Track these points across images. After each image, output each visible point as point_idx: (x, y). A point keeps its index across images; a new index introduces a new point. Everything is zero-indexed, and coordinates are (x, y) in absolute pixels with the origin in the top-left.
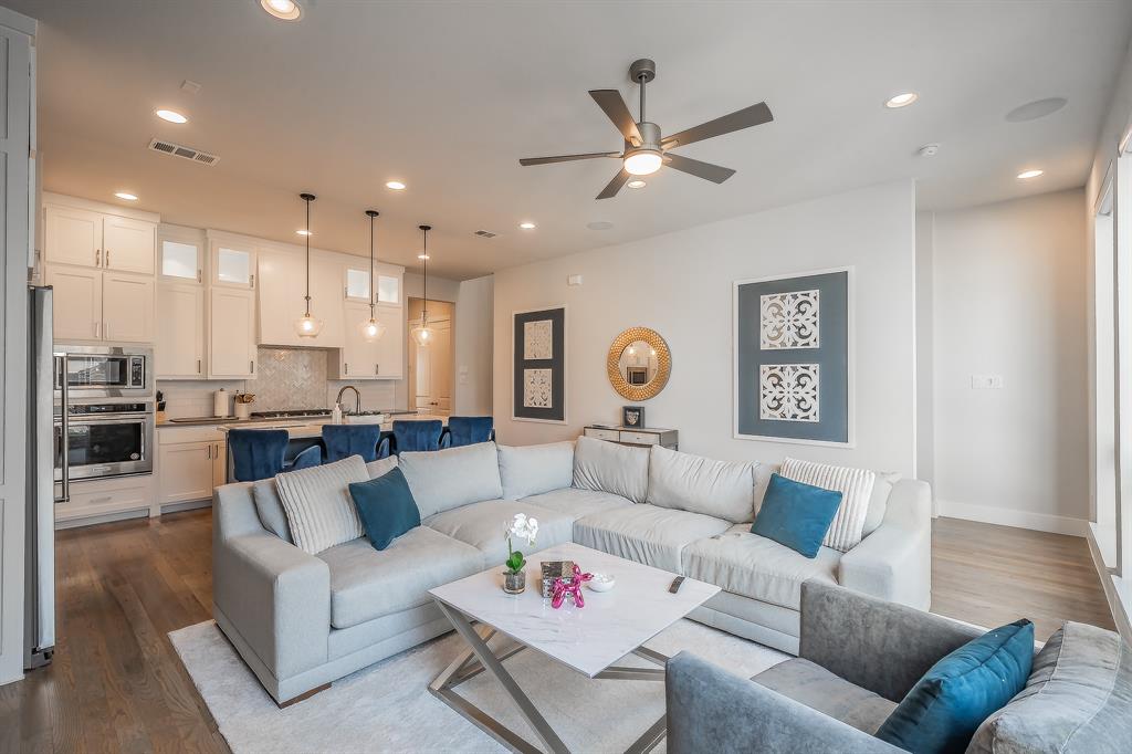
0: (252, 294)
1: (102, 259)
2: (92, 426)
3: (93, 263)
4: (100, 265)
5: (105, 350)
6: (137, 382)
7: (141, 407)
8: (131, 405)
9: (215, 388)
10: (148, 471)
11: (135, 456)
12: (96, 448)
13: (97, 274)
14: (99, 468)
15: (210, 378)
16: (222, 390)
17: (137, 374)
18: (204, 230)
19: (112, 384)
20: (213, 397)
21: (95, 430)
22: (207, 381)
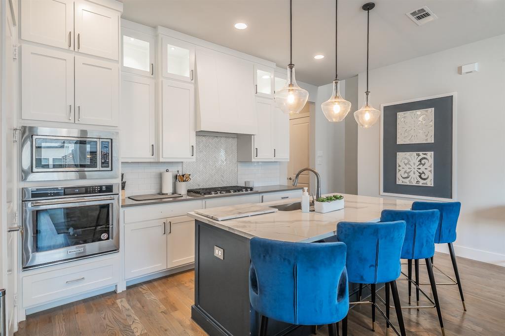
0: (192, 87)
1: (74, 41)
2: (67, 209)
3: (66, 46)
4: (72, 48)
5: (75, 133)
6: (105, 164)
7: (109, 189)
8: (101, 187)
9: (162, 169)
10: (116, 249)
11: (104, 236)
12: (71, 231)
13: (69, 57)
14: (74, 250)
15: (161, 160)
16: (167, 171)
17: (105, 156)
18: (155, 28)
19: (82, 166)
20: (160, 177)
21: (69, 213)
22: (158, 163)
